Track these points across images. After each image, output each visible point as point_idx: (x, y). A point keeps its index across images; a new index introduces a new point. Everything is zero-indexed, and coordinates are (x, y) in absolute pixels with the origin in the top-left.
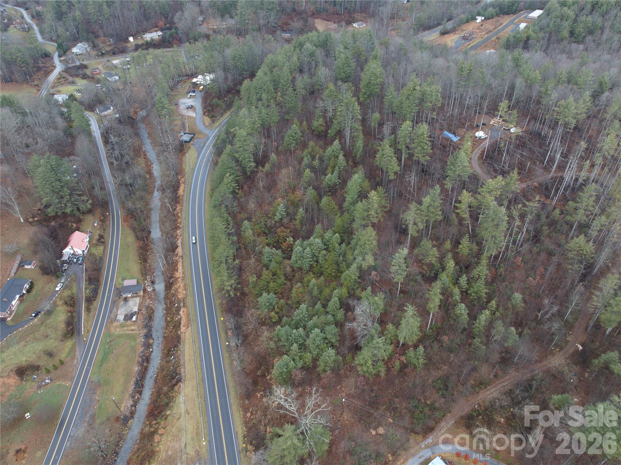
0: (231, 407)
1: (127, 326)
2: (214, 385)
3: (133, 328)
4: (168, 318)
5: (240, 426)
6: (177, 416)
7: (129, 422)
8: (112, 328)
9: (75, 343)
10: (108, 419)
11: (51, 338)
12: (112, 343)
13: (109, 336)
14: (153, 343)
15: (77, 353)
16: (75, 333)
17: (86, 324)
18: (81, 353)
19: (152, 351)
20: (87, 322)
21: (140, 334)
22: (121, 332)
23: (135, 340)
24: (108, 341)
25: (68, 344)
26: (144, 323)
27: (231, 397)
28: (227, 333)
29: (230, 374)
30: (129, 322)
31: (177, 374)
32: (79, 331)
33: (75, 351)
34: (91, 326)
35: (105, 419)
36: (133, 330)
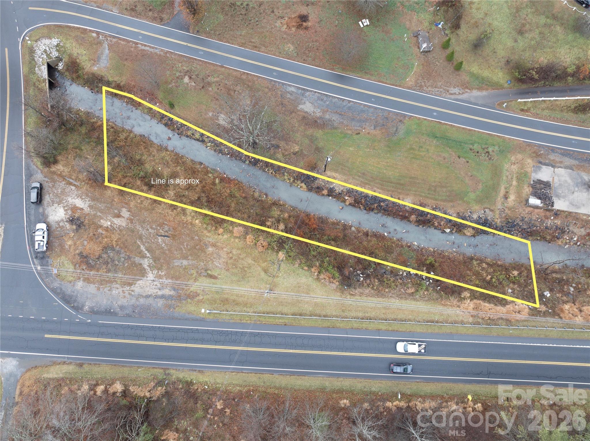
0: (256, 372)
1: (519, 187)
2: (312, 348)
3: (512, 198)
4: (516, 273)
5: (212, 381)
6: (273, 269)
7: (303, 185)
8: (520, 156)
9: (501, 87)
10: (318, 150)
11: (516, 41)
12: (483, 157)
13: (501, 152)
14: (464, 234)
15: (476, 93)
16: (524, 86)
17: (543, 106)
18: (473, 100)
19: (444, 232)
20: (547, 108)
21: (492, 211)
22: (505, 173)
23: (479, 201)
24: (490, 150)
25: (500, 74)
26: (518, 221)
27: (276, 376)
28: (433, 397)
29: (327, 384)
30: (527, 190)
31: (368, 276)
32: (528, 93)
33: (480, 89)
34: (536, 115)
35: (321, 145)
36: (506, 197)
